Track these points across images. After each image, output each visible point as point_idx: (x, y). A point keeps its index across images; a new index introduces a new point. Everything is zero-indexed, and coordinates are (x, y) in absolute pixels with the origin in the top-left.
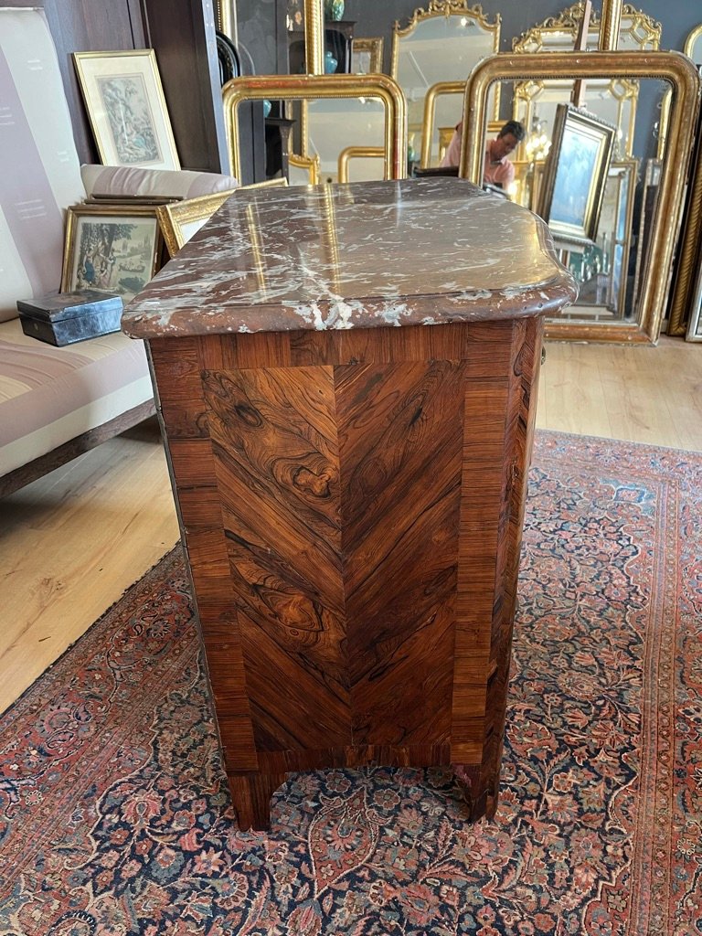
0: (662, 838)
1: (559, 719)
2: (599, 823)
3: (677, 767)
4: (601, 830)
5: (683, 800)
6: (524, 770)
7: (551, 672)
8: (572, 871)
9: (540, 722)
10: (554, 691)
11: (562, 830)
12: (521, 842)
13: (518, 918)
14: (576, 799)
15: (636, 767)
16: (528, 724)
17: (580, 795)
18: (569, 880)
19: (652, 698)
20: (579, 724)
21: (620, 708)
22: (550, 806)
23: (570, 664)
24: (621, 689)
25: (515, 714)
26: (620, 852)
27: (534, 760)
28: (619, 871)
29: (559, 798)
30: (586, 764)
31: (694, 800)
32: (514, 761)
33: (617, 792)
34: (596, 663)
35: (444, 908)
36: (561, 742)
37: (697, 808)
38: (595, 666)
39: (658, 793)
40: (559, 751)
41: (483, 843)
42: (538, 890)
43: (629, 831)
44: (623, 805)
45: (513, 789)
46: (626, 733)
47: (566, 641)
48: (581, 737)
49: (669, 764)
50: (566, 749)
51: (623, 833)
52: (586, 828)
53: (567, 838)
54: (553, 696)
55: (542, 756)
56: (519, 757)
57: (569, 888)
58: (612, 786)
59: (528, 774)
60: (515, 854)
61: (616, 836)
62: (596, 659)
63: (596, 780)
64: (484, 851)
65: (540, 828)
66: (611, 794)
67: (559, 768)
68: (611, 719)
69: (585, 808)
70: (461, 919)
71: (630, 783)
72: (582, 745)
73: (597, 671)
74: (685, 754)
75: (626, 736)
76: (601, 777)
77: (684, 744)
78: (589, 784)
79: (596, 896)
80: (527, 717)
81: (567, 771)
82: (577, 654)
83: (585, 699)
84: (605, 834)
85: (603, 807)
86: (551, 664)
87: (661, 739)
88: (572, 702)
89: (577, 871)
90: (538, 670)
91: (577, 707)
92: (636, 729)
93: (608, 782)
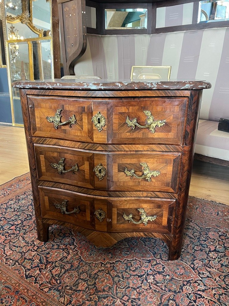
0: (4, 275)
1: (58, 265)
2: (19, 262)
3: (20, 293)
4: (17, 261)
5: (9, 288)
6: (47, 250)
7: (81, 271)
8: (13, 251)
9: (61, 259)
10: (71, 268)
11: (24, 252)
12: (28, 243)
13: (12, 237)
14: (30, 259)
15: (28, 280)
16: (61, 256)
17: (30, 261)
18: (12, 249)
19: (51, 302)
20: (54, 271)
21: (53, 287)
22: (32, 252)
23: (82, 279)
24: (61, 292)
25: (67, 254)
26: (9, 263)
27: (49, 253)
28: (5, 261)
29: (33, 255)
30: (38, 266)
31: (6, 291)
32: (51, 248)
33: (24, 270)
34: (78, 289)
35: (24, 226)
36: (50, 263)
37: (4, 290)
38: (77, 288)
39: (16, 282)
40: (47, 261)
41: (33, 236)
42: (14, 243)
43: (12, 268)
44: (20, 270)
45: (42, 246)
46: (42, 284)
47: (95, 283)
48: (48, 269)
49: (23, 291)
50: (46, 263)
51: (12, 266)
52: (20, 258)
53: (21, 253)
54: (69, 267)
55: (48, 256)
56: (51, 250)
57: (10, 249)
58: (27, 270)
59: (45, 250)
60: (26, 241)
61: (13, 264)
62: (79, 290)
63: (32, 267)
64: (31, 235)
65: (28, 248)
66: (25, 269)
67: (42, 259)
68: (50, 282)
69: (26, 260)
70: (20, 228)
71: (24, 276)
72: (45, 268)
73: (74, 288)
74: (22, 299)
75: (40, 283)
76: (31, 268)
77: (26, 301)
78: (32, 264)
79: (3, 253)
80: (64, 257)
81: (39, 260)
82: (86, 284)
83: (62, 277)
84: (16, 262)
85: (23, 265)
86: (84, 272)
87: (33, 294)
88: (63, 272)
89: (12, 252)
90: (83, 267)
91: (61, 273)
92: (42, 288)
93: (29, 270)
